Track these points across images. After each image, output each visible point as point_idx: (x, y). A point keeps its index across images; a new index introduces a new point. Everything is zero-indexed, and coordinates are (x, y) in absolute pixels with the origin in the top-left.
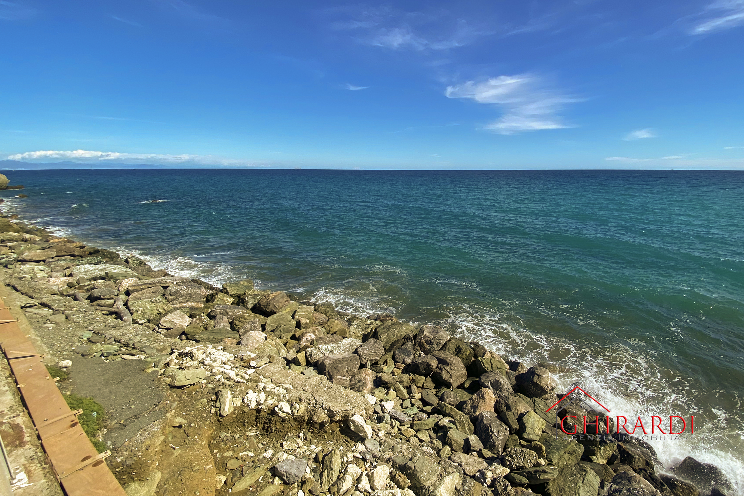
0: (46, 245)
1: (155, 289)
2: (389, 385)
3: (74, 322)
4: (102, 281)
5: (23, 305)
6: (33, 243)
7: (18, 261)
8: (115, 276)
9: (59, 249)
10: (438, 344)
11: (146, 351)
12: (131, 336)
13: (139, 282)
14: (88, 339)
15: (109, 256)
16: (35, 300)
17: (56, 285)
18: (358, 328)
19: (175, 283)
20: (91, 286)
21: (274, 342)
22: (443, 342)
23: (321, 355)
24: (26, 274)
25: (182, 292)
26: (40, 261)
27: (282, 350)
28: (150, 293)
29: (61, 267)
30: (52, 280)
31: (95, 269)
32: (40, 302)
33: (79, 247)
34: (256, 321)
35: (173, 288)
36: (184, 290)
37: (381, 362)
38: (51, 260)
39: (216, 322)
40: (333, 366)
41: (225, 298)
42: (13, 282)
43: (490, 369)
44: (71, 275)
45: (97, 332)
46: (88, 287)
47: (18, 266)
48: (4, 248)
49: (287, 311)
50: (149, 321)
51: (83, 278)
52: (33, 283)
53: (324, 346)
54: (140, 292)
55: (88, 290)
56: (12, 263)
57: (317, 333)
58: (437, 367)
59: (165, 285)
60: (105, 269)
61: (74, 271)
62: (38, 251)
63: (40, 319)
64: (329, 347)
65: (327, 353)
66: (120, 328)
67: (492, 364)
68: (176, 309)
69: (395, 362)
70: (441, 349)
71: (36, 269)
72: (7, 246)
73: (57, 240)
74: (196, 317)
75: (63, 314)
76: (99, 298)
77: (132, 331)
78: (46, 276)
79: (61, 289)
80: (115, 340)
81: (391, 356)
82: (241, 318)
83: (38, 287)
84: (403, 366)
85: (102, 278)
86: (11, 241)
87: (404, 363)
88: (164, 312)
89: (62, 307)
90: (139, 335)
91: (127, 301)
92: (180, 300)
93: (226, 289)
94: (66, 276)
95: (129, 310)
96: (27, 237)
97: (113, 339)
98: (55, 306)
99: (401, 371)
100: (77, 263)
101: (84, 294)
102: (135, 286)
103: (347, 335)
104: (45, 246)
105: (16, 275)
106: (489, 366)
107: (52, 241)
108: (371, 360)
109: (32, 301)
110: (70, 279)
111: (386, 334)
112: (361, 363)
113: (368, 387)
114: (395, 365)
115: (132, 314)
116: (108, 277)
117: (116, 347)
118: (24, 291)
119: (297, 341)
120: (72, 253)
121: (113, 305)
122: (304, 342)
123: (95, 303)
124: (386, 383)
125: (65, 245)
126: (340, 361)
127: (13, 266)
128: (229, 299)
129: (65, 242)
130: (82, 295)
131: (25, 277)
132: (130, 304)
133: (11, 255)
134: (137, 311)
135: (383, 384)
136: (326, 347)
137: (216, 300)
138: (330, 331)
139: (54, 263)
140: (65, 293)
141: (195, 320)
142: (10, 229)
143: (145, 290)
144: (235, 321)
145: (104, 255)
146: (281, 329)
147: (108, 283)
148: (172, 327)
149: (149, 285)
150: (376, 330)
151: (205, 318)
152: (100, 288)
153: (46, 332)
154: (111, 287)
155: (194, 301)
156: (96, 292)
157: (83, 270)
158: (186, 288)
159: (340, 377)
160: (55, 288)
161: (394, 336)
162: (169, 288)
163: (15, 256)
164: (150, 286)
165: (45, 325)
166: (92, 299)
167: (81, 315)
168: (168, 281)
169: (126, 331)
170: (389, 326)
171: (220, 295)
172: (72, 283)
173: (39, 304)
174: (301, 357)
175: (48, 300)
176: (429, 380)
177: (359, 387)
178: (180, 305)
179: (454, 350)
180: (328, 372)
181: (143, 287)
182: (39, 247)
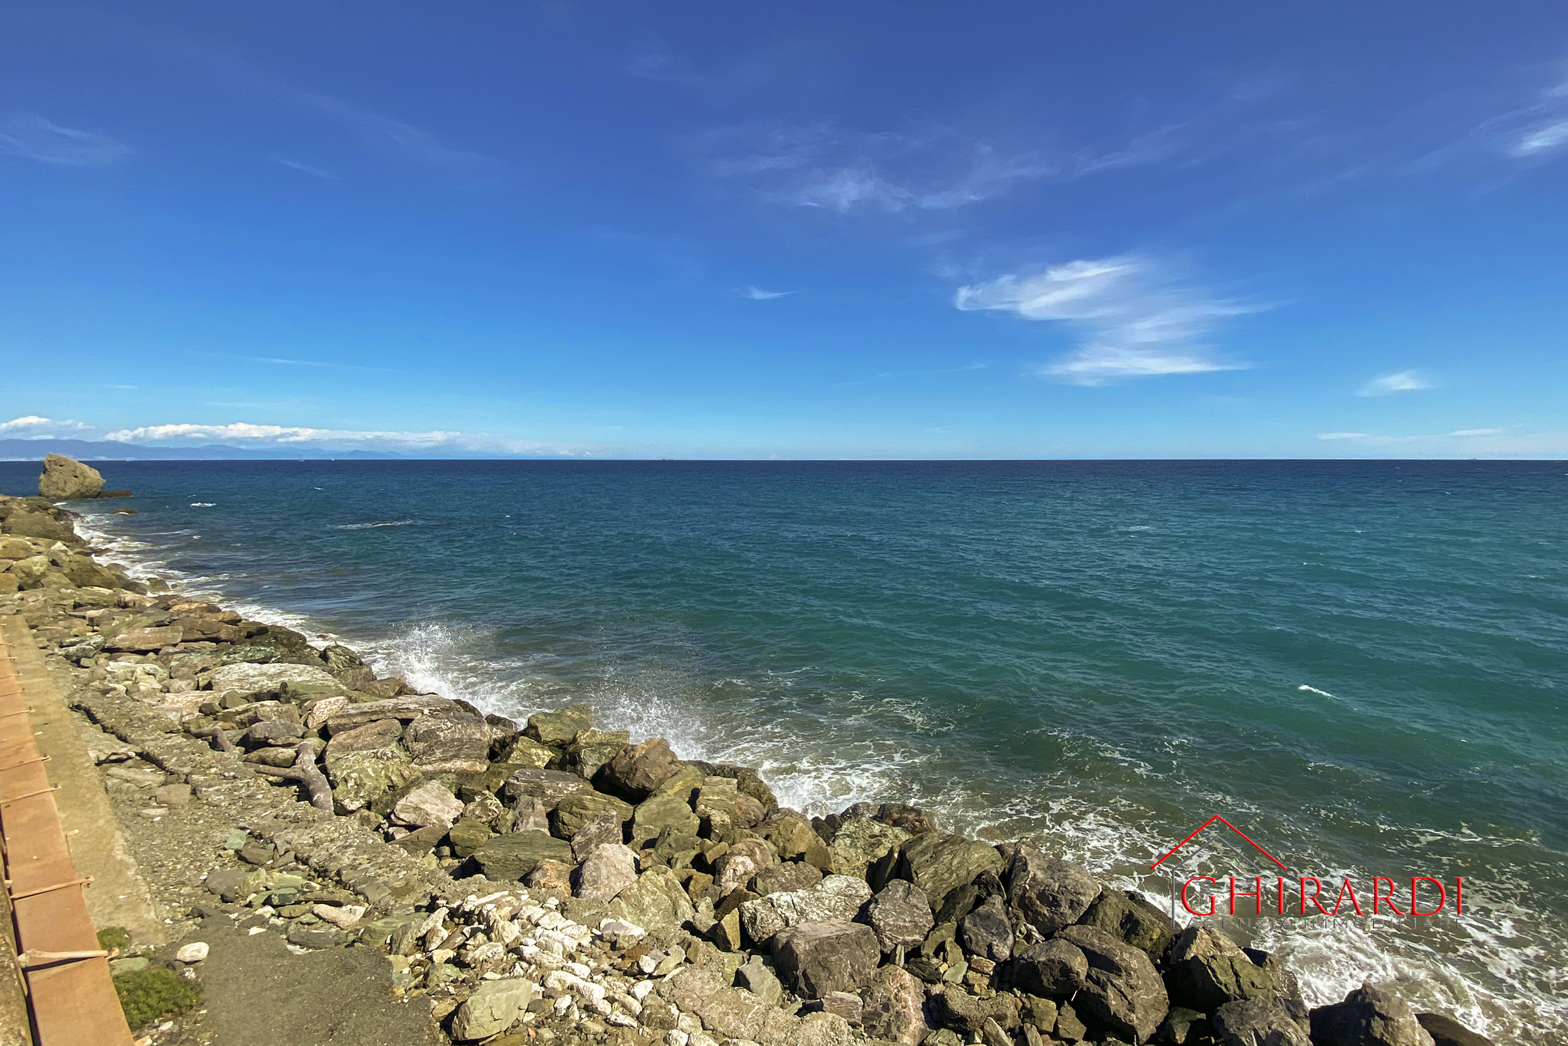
0: (164, 617)
1: (385, 727)
2: (969, 1026)
3: (209, 804)
4: (273, 703)
5: (103, 758)
6: (138, 612)
7: (104, 650)
8: (301, 691)
9: (189, 626)
10: (1073, 905)
11: (368, 894)
12: (333, 848)
13: (351, 708)
14: (237, 852)
15: (285, 641)
16: (130, 746)
17: (177, 710)
18: (853, 845)
19: (426, 711)
20: (251, 713)
21: (661, 880)
22: (1087, 900)
23: (779, 923)
24: (117, 682)
25: (442, 734)
26: (149, 651)
27: (683, 902)
28: (373, 734)
29: (190, 667)
30: (170, 697)
31: (260, 675)
32: (139, 751)
33: (227, 623)
34: (612, 817)
35: (422, 723)
36: (447, 730)
37: (928, 950)
38: (171, 650)
39: (517, 812)
40: (815, 959)
41: (533, 751)
42: (90, 700)
43: (1233, 989)
44: (209, 687)
45: (256, 834)
46: (242, 716)
47: (102, 661)
48: (77, 621)
49: (676, 789)
50: (368, 806)
51: (233, 694)
52: (131, 704)
53: (785, 897)
54: (353, 732)
55: (242, 724)
56: (91, 654)
57: (758, 857)
58: (1089, 976)
59: (404, 717)
60: (280, 674)
61: (217, 676)
62: (148, 630)
63: (137, 796)
64: (796, 900)
65: (792, 915)
66: (309, 824)
67: (1236, 975)
68: (430, 776)
69: (968, 952)
70: (1082, 921)
71: (139, 670)
72: (84, 617)
73: (186, 606)
74: (474, 800)
75: (186, 782)
76: (264, 743)
77: (337, 835)
78: (159, 686)
79: (187, 718)
80: (296, 858)
81: (953, 934)
82: (575, 804)
83: (139, 714)
84: (990, 966)
85: (274, 696)
86: (95, 605)
87: (991, 956)
88: (400, 783)
89: (185, 765)
90: (350, 846)
91: (324, 751)
92: (438, 753)
93: (536, 728)
94: (198, 689)
95: (328, 775)
96: (127, 599)
97: (292, 854)
98: (171, 763)
99: (986, 981)
100: (225, 658)
101: (233, 732)
102: (342, 716)
103: (833, 866)
104: (162, 618)
105: (97, 683)
106: (1230, 980)
107: (176, 608)
108: (905, 943)
109: (124, 749)
110: (207, 697)
111: (932, 870)
112: (882, 952)
113: (911, 1028)
114: (968, 960)
115: (333, 786)
116: (286, 692)
117: (298, 879)
118: (109, 723)
119: (711, 877)
120: (214, 635)
121: (292, 762)
122: (730, 883)
123: (254, 755)
124: (962, 1020)
125: (201, 617)
126: (831, 945)
127: (92, 660)
128: (540, 752)
129: (203, 609)
130: (229, 734)
131: (114, 689)
132: (329, 760)
133: (91, 638)
134: (346, 781)
135: (952, 1021)
136: (789, 899)
137: (514, 755)
138: (785, 849)
139: (175, 657)
140: (193, 729)
141: (471, 806)
142: (95, 580)
143: (362, 728)
144: (561, 813)
145: (275, 638)
146: (671, 839)
147: (285, 707)
148: (419, 823)
149: (372, 717)
150: (902, 853)
151: (494, 802)
152: (269, 719)
153: (146, 828)
154: (291, 717)
155: (468, 757)
156: (259, 731)
157: (235, 676)
158: (449, 724)
159: (840, 994)
160: (173, 717)
161: (951, 874)
162: (413, 724)
163: (99, 639)
164: (374, 717)
165: (146, 811)
166: (249, 744)
167: (225, 786)
168: (412, 706)
169: (321, 835)
170: (936, 847)
171: (523, 743)
172: (210, 705)
173: (137, 754)
174: (730, 923)
175: (156, 746)
176: (1069, 1012)
177: (889, 1024)
178: (437, 766)
179: (1116, 925)
180: (804, 974)
181: (359, 719)
182: (150, 621)
